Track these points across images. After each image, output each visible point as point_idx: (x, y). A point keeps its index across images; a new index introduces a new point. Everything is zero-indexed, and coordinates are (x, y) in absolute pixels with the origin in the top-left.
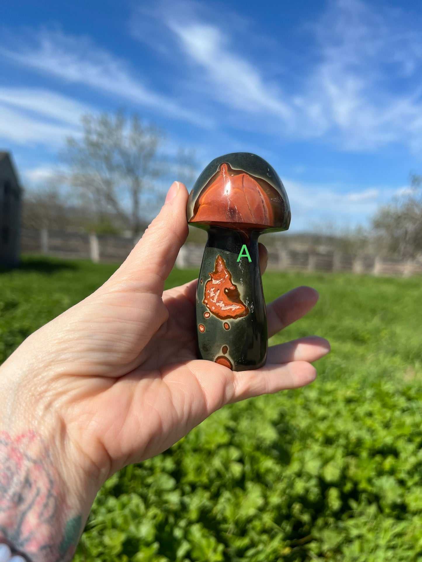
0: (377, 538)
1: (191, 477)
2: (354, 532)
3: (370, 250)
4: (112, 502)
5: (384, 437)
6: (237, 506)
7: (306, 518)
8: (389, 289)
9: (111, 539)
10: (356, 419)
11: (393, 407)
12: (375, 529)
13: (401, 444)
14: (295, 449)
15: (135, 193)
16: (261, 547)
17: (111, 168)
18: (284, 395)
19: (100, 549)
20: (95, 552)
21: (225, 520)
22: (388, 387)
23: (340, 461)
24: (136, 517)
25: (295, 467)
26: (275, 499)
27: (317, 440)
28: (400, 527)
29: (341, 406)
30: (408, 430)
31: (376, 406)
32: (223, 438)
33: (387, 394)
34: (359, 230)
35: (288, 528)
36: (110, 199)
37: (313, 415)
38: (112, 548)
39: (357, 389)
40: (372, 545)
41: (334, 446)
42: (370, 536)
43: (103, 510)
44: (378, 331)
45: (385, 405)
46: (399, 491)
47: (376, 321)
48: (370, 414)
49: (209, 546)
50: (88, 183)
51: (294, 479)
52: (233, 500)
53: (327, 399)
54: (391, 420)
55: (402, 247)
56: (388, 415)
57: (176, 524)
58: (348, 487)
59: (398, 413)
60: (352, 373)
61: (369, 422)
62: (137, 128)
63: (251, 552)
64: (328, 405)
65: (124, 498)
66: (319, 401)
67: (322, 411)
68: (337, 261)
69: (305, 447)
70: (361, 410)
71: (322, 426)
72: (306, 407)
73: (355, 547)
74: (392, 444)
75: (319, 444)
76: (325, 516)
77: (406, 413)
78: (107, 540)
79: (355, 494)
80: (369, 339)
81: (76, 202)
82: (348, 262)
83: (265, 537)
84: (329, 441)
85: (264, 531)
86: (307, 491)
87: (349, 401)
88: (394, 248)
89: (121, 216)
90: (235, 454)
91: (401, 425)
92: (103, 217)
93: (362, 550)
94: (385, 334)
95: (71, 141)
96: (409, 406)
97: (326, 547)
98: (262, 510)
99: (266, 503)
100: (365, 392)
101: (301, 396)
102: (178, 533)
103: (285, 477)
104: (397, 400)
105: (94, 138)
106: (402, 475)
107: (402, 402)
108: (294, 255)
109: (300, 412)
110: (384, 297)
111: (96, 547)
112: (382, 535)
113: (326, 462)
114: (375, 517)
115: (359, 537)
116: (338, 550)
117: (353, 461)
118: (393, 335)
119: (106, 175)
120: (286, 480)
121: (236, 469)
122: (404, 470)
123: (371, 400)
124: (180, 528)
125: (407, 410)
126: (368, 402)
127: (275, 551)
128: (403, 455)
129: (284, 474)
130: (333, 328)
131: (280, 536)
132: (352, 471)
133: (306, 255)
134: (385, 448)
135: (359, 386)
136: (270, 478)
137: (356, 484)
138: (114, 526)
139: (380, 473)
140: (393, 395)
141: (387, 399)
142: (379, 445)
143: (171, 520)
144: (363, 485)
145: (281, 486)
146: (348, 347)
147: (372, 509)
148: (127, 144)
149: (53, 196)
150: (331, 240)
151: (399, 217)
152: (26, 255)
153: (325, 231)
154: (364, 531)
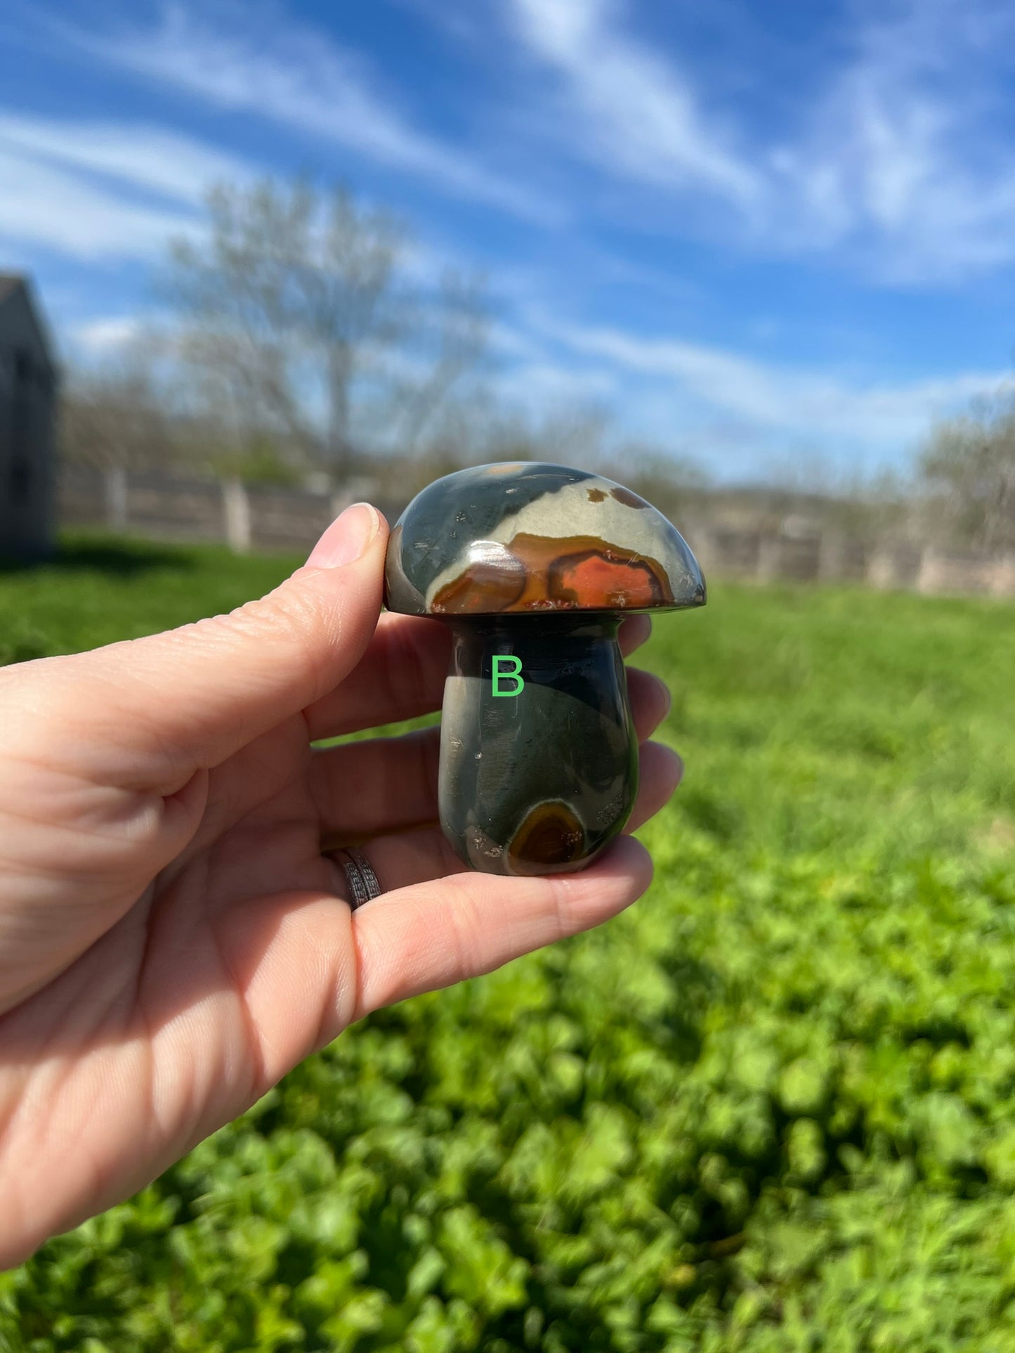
0: (909, 1243)
1: (451, 1087)
2: (852, 1229)
3: (913, 530)
4: (253, 1149)
5: (936, 997)
6: (564, 1162)
7: (732, 1192)
8: (955, 628)
9: (250, 1239)
10: (867, 950)
11: (960, 922)
12: (905, 1224)
13: (977, 1017)
14: (713, 1023)
15: (339, 382)
16: (618, 1262)
17: (280, 316)
18: (688, 884)
19: (219, 1269)
20: (205, 1274)
21: (531, 1197)
22: (950, 870)
23: (823, 1055)
24: (312, 1188)
25: (710, 1069)
26: (659, 1149)
27: (767, 1003)
28: (969, 1219)
29: (828, 915)
30: (996, 981)
31: (918, 920)
32: (535, 996)
33: (946, 889)
34: (886, 480)
35: (688, 1215)
36: (277, 394)
37: (758, 939)
38: (250, 1263)
39: (872, 874)
40: (894, 1262)
41: (810, 1016)
42: (891, 1240)
43: (230, 1168)
44: (923, 730)
45: (940, 917)
46: (971, 1130)
47: (921, 706)
48: (901, 939)
49: (489, 1263)
50: (222, 355)
51: (708, 1098)
52: (553, 1146)
53: (796, 898)
54: (953, 951)
55: (992, 521)
56: (946, 941)
57: (410, 1208)
58: (842, 1118)
59: (970, 938)
60: (861, 833)
61: (897, 959)
62: (344, 219)
63: (594, 1275)
64: (798, 914)
65: (284, 1140)
66: (776, 904)
67: (780, 929)
68: (831, 556)
69: (738, 1020)
70: (881, 928)
71: (784, 967)
72: (743, 917)
73: (853, 1264)
74: (955, 1016)
75: (772, 1009)
76: (779, 1185)
77: (989, 936)
78: (238, 1242)
79: (858, 1136)
80: (901, 748)
81: (192, 402)
82: (857, 559)
83: (630, 1238)
84: (797, 1006)
85: (630, 1224)
86: (739, 1128)
87: (852, 904)
88: (972, 524)
89: (303, 438)
90: (564, 1034)
91: (980, 969)
92: (259, 441)
93: (869, 1273)
94: (941, 736)
95: (182, 252)
96: (999, 921)
97: (781, 1266)
98: (625, 1173)
99: (637, 1156)
100: (889, 883)
101: (730, 888)
102: (416, 1228)
103: (686, 1092)
104: (971, 905)
105: (238, 241)
106: (981, 1092)
107: (982, 909)
108: (725, 541)
109: (728, 932)
110: (941, 647)
111: (209, 1261)
112: (920, 1238)
113: (788, 1057)
114: (906, 1192)
115: (866, 1241)
116: (809, 1274)
117: (854, 1056)
118: (962, 742)
119: (267, 334)
120: (686, 1102)
121: (568, 1072)
122: (985, 1081)
123: (905, 904)
124: (421, 1213)
125: (991, 931)
126: (895, 907)
127: (654, 1274)
128: (983, 1044)
129: (682, 1086)
130: (814, 721)
131: (667, 1239)
132: (854, 1081)
133: (753, 541)
134: (937, 1026)
135: (876, 867)
136: (648, 1095)
137: (861, 1113)
138: (258, 1209)
139: (924, 1085)
140: (960, 890)
141: (944, 900)
142: (922, 1015)
143: (400, 1193)
144: (879, 1116)
145: (675, 1116)
146: (850, 768)
147: (898, 1175)
148: (318, 258)
149: (138, 386)
150: (816, 504)
151: (986, 450)
152: (71, 532)
153: (802, 480)
154: (876, 1226)
